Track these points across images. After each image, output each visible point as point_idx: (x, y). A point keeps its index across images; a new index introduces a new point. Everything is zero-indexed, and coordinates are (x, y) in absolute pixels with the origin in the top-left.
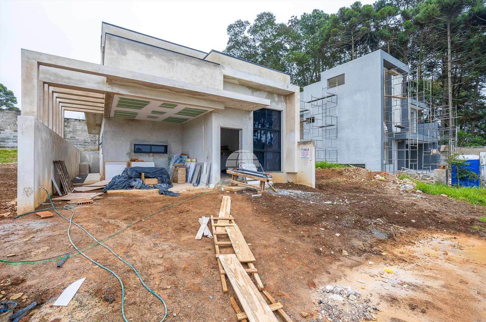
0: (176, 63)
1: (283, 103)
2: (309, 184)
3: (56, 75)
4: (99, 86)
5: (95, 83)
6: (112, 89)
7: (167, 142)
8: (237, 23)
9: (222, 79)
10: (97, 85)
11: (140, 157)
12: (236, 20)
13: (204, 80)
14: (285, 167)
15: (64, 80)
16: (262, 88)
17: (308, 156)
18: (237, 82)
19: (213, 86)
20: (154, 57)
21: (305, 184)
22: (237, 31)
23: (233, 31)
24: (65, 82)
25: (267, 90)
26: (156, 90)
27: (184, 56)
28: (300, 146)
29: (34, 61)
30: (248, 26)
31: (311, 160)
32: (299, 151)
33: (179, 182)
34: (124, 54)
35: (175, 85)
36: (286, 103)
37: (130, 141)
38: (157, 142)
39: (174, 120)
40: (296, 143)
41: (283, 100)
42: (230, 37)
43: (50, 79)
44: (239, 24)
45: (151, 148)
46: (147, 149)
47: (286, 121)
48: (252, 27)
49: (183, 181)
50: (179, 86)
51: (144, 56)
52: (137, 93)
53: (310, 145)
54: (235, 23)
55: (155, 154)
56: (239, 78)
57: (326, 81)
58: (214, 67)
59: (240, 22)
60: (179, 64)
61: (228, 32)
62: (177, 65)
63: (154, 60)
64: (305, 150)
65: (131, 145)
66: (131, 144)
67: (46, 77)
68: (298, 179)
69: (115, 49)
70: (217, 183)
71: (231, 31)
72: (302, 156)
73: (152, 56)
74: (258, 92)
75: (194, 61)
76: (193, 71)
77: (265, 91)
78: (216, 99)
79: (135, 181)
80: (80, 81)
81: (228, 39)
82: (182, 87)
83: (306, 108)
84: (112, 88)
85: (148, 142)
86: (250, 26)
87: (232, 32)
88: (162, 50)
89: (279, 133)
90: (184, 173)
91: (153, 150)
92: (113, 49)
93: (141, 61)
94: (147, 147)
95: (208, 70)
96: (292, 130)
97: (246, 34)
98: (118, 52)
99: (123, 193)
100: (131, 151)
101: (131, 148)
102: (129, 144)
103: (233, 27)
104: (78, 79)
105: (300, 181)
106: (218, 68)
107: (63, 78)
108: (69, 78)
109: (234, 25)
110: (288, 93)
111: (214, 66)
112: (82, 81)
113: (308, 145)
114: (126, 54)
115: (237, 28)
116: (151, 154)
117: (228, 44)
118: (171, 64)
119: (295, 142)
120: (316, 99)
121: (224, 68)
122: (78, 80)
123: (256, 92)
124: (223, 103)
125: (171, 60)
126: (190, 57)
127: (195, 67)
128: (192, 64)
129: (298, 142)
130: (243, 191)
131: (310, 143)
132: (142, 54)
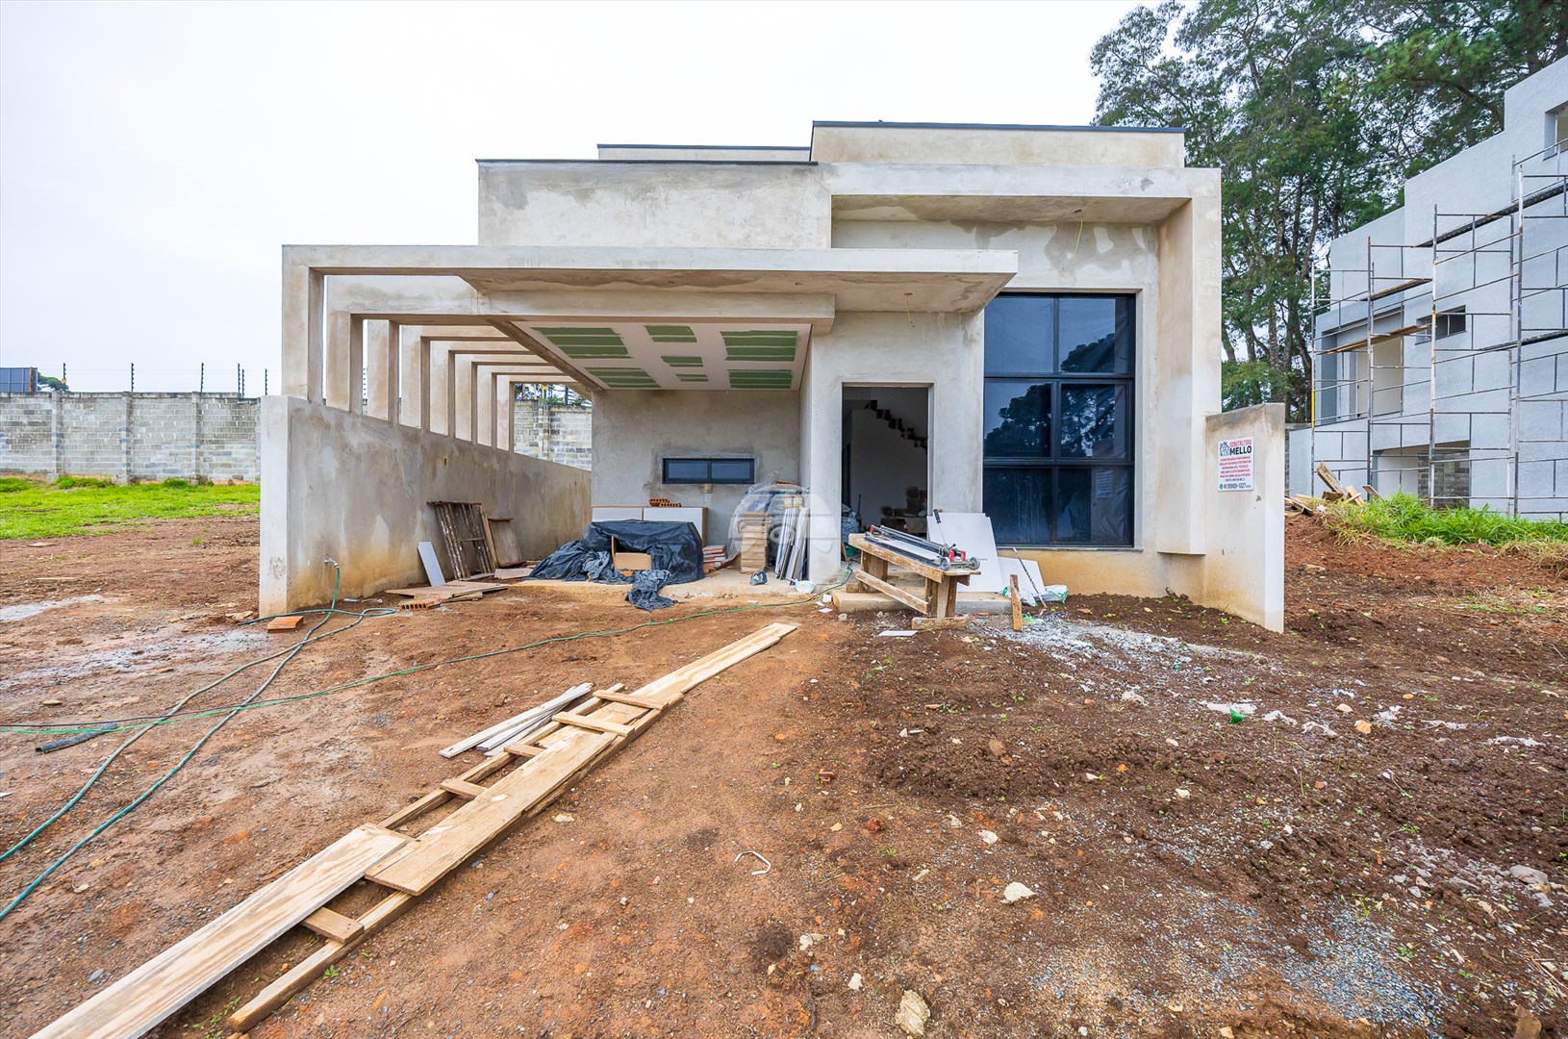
0: (663, 195)
1: (1141, 259)
2: (1249, 609)
3: (375, 294)
4: (462, 303)
5: (454, 299)
6: (491, 307)
7: (751, 450)
8: (1127, 26)
9: (827, 212)
10: (457, 303)
11: (678, 495)
12: (1123, 16)
13: (758, 229)
14: (1152, 526)
15: (390, 303)
16: (1020, 214)
17: (1248, 480)
18: (901, 213)
19: (790, 243)
20: (599, 193)
21: (1232, 610)
22: (1131, 50)
23: (1113, 58)
24: (392, 308)
25: (1054, 213)
26: (598, 291)
27: (691, 165)
28: (1217, 433)
29: (303, 267)
30: (1174, 19)
31: (1259, 499)
32: (1211, 456)
33: (744, 569)
34: (520, 203)
35: (630, 262)
36: (1159, 256)
37: (653, 450)
38: (725, 450)
39: (753, 381)
40: (1199, 424)
41: (1142, 244)
42: (1105, 82)
43: (362, 305)
44: (1134, 24)
45: (710, 469)
46: (700, 471)
47: (1159, 333)
48: (1192, 18)
49: (757, 566)
50: (641, 263)
51: (572, 198)
52: (551, 307)
53: (1257, 425)
54: (1120, 27)
55: (718, 486)
56: (897, 196)
57: (1541, 120)
58: (797, 178)
59: (1139, 15)
60: (675, 195)
61: (1097, 66)
62: (666, 200)
63: (599, 203)
64: (1235, 451)
65: (656, 463)
66: (657, 456)
67: (356, 301)
68: (1205, 583)
69: (498, 198)
70: (826, 578)
71: (1109, 60)
72: (1223, 481)
73: (593, 191)
74: (1010, 235)
75: (722, 175)
76: (718, 209)
77: (1042, 224)
78: (787, 285)
79: (596, 557)
80: (422, 298)
81: (1097, 92)
82: (650, 263)
83: (1412, 274)
84: (491, 304)
85: (698, 450)
86: (1183, 15)
87: (1112, 60)
88: (623, 165)
89: (1126, 387)
90: (760, 542)
91: (714, 476)
92: (494, 198)
93: (563, 215)
94: (698, 465)
95: (771, 193)
96: (1182, 369)
97: (1170, 49)
98: (506, 205)
99: (543, 588)
100: (656, 478)
101: (655, 470)
102: (650, 458)
103: (1115, 43)
104: (417, 295)
105: (1215, 594)
106: (810, 179)
107: (385, 297)
108: (400, 297)
109: (1120, 32)
110: (1165, 210)
111: (795, 172)
112: (426, 299)
113: (1247, 428)
114: (526, 203)
115: (1132, 42)
116: (707, 486)
117: (1099, 108)
118: (650, 202)
119: (1189, 421)
120: (1469, 220)
121: (832, 171)
122: (416, 298)
123: (998, 235)
124: (825, 295)
125: (650, 189)
126: (708, 166)
127: (725, 193)
128: (715, 187)
129: (1208, 419)
130: (877, 611)
131: (1256, 419)
132: (568, 193)
